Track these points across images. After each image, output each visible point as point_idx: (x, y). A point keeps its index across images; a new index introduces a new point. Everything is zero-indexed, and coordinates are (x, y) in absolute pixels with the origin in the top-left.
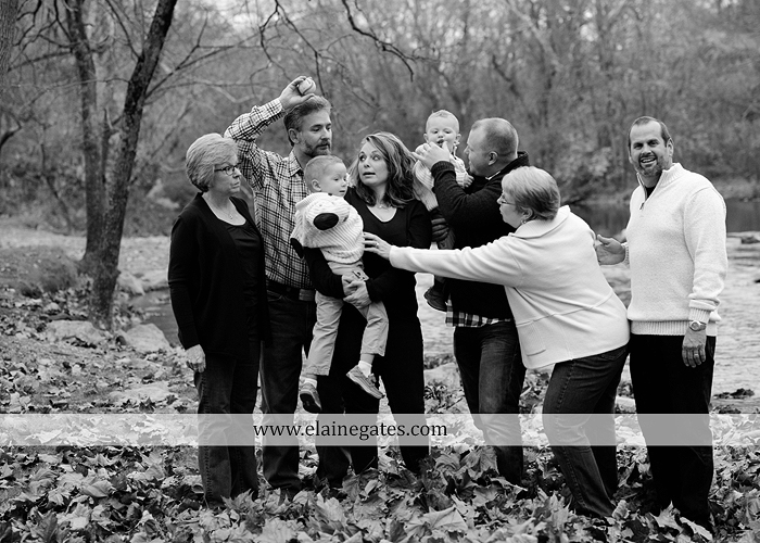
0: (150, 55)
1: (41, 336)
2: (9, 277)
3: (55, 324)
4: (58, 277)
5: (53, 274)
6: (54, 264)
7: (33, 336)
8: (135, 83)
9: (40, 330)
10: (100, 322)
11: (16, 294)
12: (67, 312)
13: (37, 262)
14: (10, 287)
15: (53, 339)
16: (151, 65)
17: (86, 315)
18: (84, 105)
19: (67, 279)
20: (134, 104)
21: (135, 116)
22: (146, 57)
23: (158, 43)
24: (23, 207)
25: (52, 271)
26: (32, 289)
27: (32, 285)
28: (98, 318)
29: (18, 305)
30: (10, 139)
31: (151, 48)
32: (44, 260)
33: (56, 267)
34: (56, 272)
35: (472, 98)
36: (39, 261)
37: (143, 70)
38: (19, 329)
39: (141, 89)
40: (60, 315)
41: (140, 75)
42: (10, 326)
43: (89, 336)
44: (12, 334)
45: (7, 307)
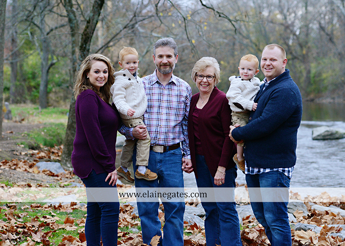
0: (93, 20)
1: (31, 170)
2: (24, 139)
3: (40, 164)
4: (55, 139)
5: (52, 138)
6: (53, 132)
7: (26, 170)
8: (85, 35)
9: (31, 167)
10: (68, 163)
11: (24, 148)
12: (50, 157)
13: (44, 131)
14: (22, 144)
15: (37, 172)
16: (94, 25)
17: (60, 159)
18: (73, 47)
19: (60, 140)
20: (84, 46)
21: (85, 52)
22: (91, 21)
23: (97, 13)
24: (62, 102)
25: (52, 136)
26: (35, 145)
27: (35, 143)
28: (66, 161)
29: (23, 153)
30: (53, 66)
31: (93, 16)
32: (48, 130)
33: (54, 134)
34: (54, 136)
35: (309, 44)
36: (45, 131)
37: (89, 28)
38: (19, 166)
39: (88, 38)
40: (45, 159)
41: (88, 30)
42: (14, 165)
43: (58, 170)
44: (15, 169)
45: (16, 155)
